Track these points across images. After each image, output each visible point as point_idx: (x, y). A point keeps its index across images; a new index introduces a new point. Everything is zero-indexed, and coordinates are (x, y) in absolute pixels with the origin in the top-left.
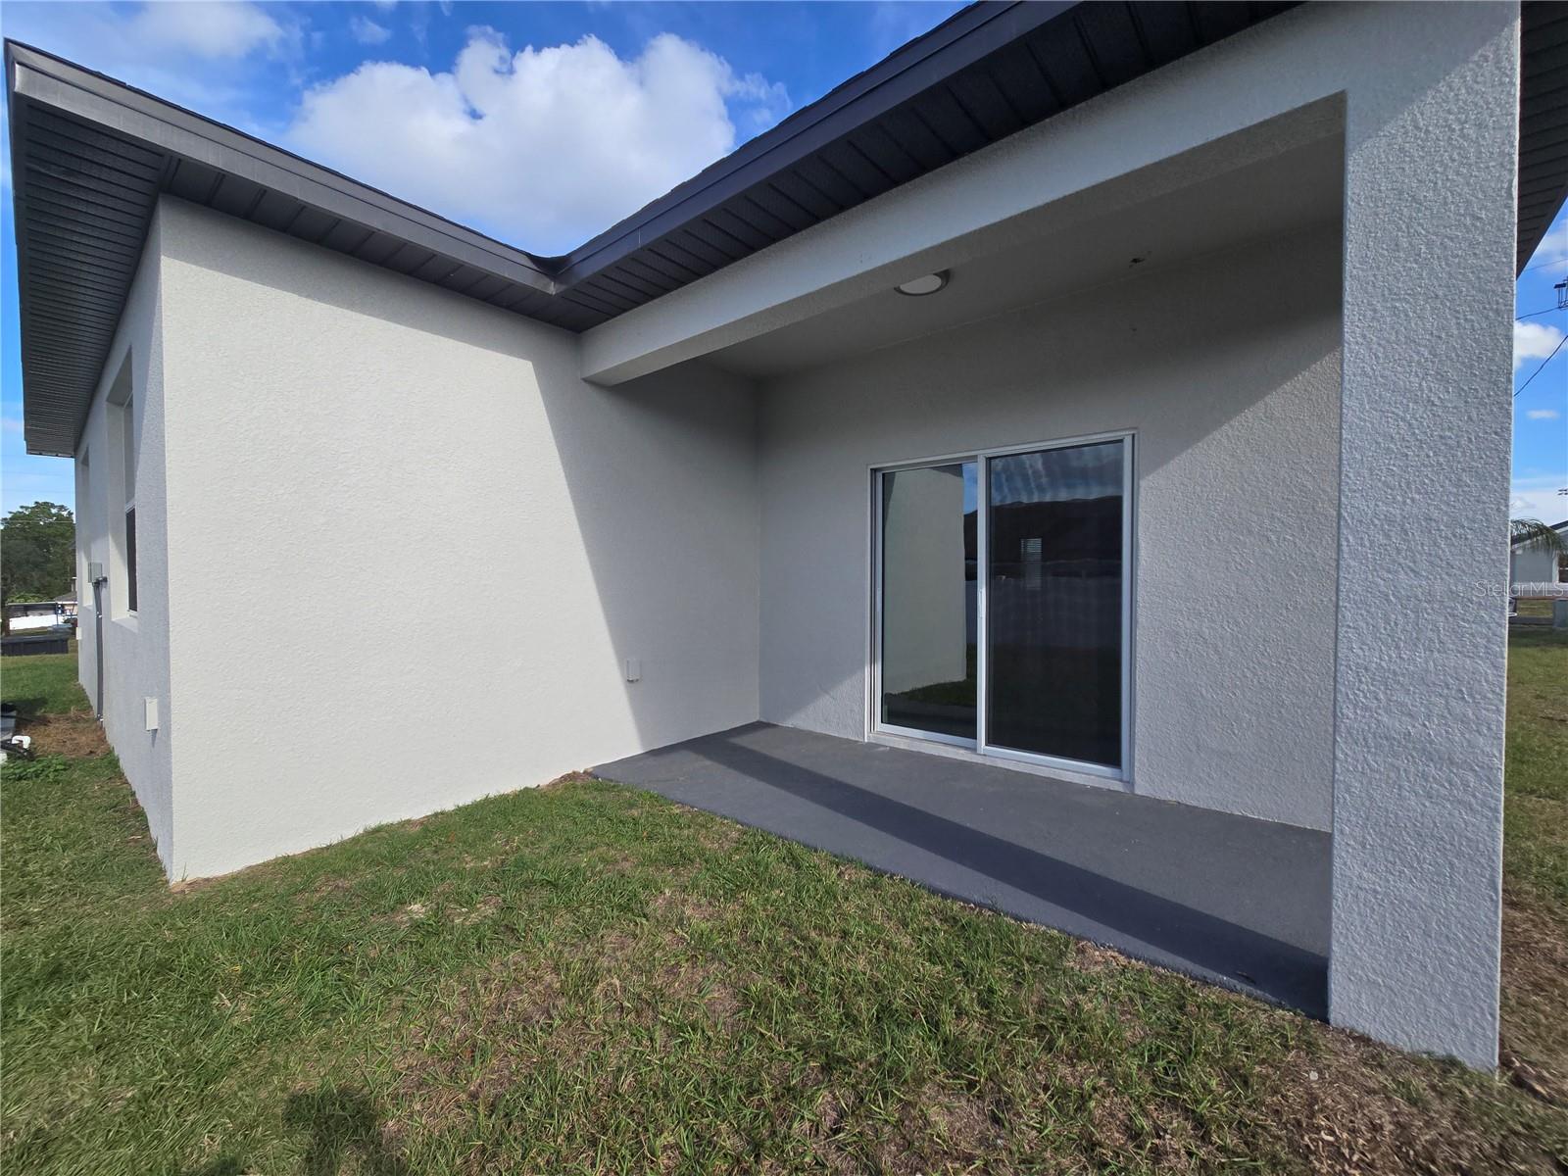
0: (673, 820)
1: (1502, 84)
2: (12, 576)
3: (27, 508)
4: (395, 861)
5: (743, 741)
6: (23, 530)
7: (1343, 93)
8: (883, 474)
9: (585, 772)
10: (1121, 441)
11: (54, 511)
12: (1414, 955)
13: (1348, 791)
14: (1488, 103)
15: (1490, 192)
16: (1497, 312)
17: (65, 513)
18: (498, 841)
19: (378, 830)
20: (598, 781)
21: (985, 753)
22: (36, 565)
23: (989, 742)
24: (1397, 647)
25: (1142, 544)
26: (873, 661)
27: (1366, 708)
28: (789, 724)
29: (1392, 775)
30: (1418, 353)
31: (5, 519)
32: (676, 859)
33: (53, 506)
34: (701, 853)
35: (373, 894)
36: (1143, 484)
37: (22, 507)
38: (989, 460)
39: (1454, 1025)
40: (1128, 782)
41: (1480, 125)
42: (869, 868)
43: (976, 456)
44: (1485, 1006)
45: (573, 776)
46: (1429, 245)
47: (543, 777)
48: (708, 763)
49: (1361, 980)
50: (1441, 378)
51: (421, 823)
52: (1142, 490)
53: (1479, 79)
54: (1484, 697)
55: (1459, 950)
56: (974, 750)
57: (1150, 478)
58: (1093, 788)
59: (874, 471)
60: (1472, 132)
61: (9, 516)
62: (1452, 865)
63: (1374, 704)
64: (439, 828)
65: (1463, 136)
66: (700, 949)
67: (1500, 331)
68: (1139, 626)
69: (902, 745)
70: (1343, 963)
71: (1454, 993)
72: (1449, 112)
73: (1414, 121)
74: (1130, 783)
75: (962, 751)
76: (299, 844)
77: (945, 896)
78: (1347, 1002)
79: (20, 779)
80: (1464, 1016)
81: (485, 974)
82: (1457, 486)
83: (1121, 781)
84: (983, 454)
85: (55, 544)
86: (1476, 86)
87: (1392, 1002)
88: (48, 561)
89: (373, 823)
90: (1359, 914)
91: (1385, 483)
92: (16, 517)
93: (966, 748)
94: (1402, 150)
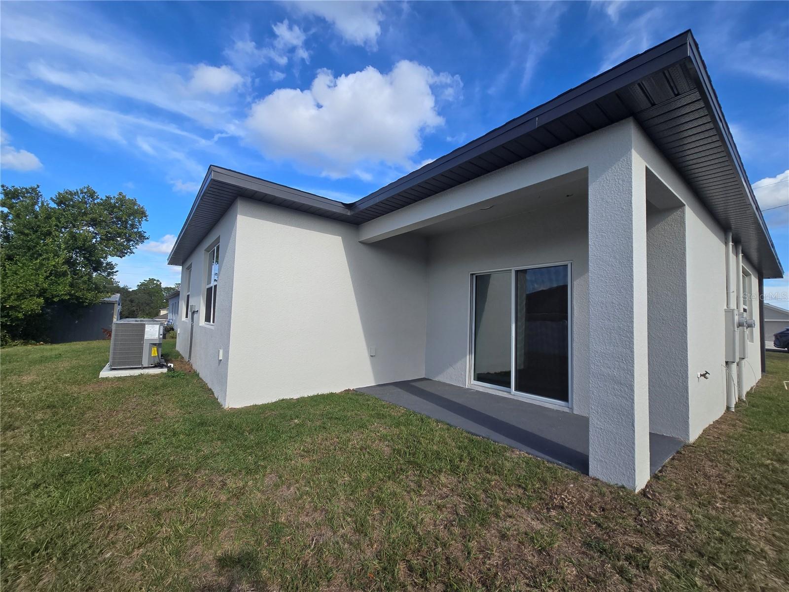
0: (383, 406)
1: (628, 168)
2: (139, 308)
3: (146, 281)
4: (289, 408)
5: (413, 384)
6: (144, 290)
7: (587, 167)
8: (476, 276)
9: (353, 390)
10: (567, 265)
11: (155, 282)
12: (612, 450)
13: (593, 394)
14: (625, 174)
15: (626, 201)
16: (629, 238)
17: (159, 283)
18: (322, 406)
19: (283, 400)
20: (357, 392)
21: (513, 393)
22: (148, 304)
23: (516, 389)
24: (605, 345)
25: (575, 308)
26: (470, 353)
27: (597, 366)
28: (436, 379)
29: (605, 388)
30: (609, 249)
31: (138, 285)
32: (380, 416)
33: (155, 280)
34: (390, 415)
35: (283, 417)
36: (575, 283)
37: (144, 280)
38: (517, 272)
39: (624, 474)
40: (571, 408)
41: (623, 181)
42: (448, 424)
43: (511, 270)
44: (632, 467)
45: (349, 390)
46: (611, 216)
47: (338, 390)
48: (399, 390)
49: (597, 460)
50: (615, 257)
51: (296, 399)
52: (575, 285)
53: (623, 166)
54: (629, 362)
55: (624, 448)
56: (510, 393)
57: (578, 280)
58: (557, 410)
59: (472, 275)
60: (621, 182)
61: (140, 284)
62: (622, 419)
63: (599, 364)
64: (302, 401)
65: (619, 183)
66: (383, 438)
67: (630, 244)
68: (574, 342)
69: (481, 390)
70: (592, 454)
71: (623, 463)
72: (615, 175)
73: (606, 178)
74: (572, 409)
75: (505, 393)
76: (260, 402)
77: (473, 434)
78: (595, 469)
79: (173, 377)
80: (626, 471)
81: (317, 437)
82: (620, 293)
83: (568, 408)
84: (514, 269)
85: (154, 296)
86: (622, 169)
87: (607, 467)
88: (152, 302)
89: (281, 398)
90: (597, 437)
91: (601, 291)
92: (142, 284)
93: (508, 392)
94: (603, 186)
